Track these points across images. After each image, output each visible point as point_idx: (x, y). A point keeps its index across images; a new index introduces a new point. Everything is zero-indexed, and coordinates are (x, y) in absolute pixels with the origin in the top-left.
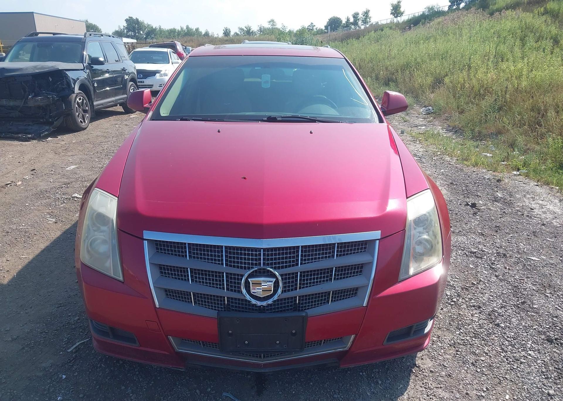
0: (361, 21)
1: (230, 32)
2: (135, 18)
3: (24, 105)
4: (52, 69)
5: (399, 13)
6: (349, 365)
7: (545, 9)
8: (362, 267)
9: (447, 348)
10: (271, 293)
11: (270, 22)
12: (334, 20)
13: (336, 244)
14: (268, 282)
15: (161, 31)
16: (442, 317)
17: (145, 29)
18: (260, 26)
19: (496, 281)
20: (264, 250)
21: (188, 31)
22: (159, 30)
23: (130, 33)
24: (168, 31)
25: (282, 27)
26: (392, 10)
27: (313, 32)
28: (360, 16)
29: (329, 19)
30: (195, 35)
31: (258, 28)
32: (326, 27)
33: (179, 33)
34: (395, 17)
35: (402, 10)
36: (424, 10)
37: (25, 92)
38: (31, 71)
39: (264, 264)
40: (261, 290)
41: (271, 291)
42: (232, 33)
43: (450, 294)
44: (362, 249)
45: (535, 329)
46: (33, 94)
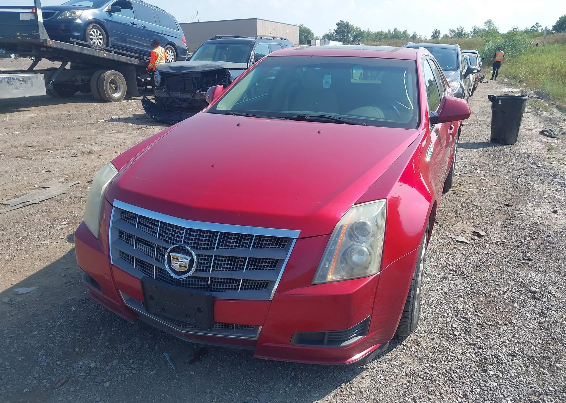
1: (439, 34)
2: (345, 22)
3: (193, 99)
4: (218, 68)
6: (262, 357)
8: (276, 263)
9: (400, 375)
10: (185, 270)
11: (486, 23)
13: (255, 236)
14: (184, 259)
15: (369, 34)
16: (424, 346)
17: (354, 32)
18: (474, 28)
19: (533, 327)
20: (187, 229)
21: (395, 33)
22: (367, 33)
23: (339, 36)
24: (375, 34)
27: (536, 33)
30: (402, 38)
31: (472, 30)
32: (554, 28)
33: (386, 36)
37: (195, 87)
38: (200, 69)
39: (184, 242)
40: (178, 265)
41: (186, 267)
42: (442, 36)
43: (456, 327)
44: (280, 245)
45: (531, 387)
46: (201, 89)
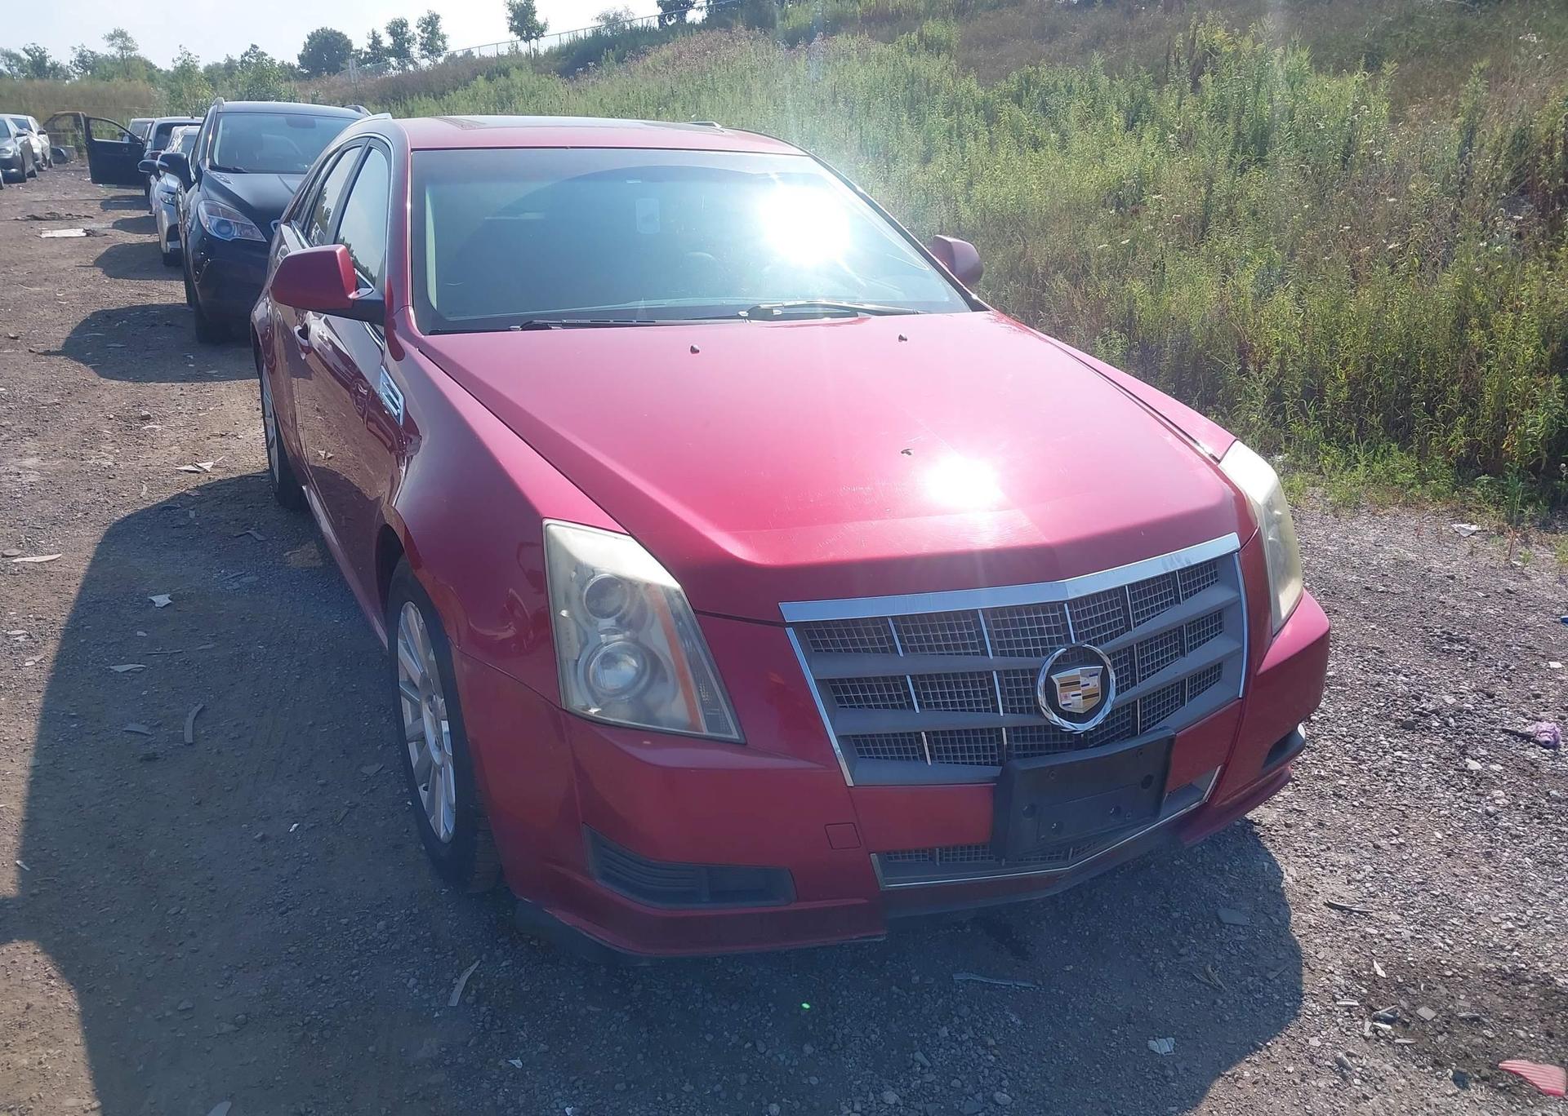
0: (418, 46)
5: (533, 29)
7: (920, 35)
8: (1221, 616)
10: (1099, 700)
11: (111, 38)
12: (326, 38)
13: (1177, 573)
14: (1089, 676)
18: (78, 50)
20: (1070, 603)
25: (180, 56)
26: (511, 19)
28: (413, 29)
29: (310, 34)
31: (74, 57)
32: (304, 60)
34: (523, 38)
35: (540, 18)
36: (597, 24)
39: (1077, 636)
40: (1081, 697)
41: (1098, 694)
44: (1211, 576)
